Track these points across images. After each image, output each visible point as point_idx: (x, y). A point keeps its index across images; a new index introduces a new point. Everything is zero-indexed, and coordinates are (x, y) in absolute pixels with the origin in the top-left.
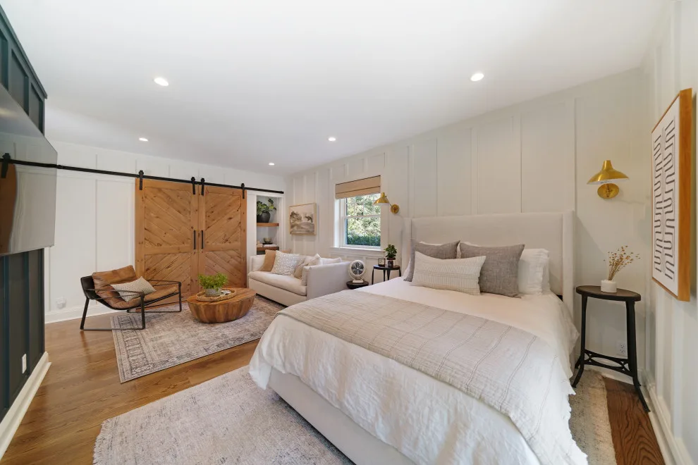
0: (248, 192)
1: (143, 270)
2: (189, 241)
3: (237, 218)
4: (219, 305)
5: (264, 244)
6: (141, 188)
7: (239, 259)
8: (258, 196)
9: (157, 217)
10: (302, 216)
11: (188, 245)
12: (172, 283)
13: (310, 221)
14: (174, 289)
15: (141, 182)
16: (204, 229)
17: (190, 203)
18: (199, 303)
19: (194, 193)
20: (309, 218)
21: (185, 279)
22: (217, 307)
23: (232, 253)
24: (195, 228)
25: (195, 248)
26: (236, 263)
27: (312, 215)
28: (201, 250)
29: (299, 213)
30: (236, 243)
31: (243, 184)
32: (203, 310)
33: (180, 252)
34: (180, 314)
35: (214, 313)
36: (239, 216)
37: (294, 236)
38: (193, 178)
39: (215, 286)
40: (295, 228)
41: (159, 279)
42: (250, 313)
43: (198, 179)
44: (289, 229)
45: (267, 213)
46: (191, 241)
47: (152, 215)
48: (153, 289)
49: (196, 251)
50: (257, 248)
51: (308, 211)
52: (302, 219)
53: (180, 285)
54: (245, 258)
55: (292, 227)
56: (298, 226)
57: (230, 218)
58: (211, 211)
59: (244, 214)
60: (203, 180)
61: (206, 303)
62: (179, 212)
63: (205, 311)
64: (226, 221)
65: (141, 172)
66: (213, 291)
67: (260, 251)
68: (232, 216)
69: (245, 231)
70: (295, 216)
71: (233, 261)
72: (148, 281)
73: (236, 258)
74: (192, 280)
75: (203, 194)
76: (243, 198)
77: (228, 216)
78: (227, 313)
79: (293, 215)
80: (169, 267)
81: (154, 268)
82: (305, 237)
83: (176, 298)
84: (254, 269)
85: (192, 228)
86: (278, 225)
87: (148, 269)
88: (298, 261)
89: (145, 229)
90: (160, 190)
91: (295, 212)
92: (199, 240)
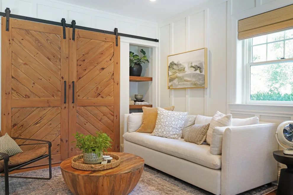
0: (122, 39)
1: (10, 126)
2: (59, 93)
3: (110, 69)
4: (104, 176)
5: (135, 101)
6: (8, 29)
7: (112, 117)
8: (131, 45)
9: (25, 64)
10: (186, 66)
11: (58, 99)
12: (40, 142)
13: (198, 72)
14: (44, 150)
15: (8, 21)
16: (75, 80)
17: (60, 48)
18: (76, 173)
19: (65, 38)
20: (196, 68)
21: (54, 137)
22: (101, 180)
23: (105, 109)
24: (66, 79)
25: (65, 103)
26: (110, 121)
27: (201, 64)
28: (71, 105)
29: (180, 63)
30: (109, 98)
31: (116, 29)
32: (82, 183)
33: (49, 106)
34: (49, 182)
35: (97, 188)
36: (112, 66)
37: (173, 92)
38: (63, 20)
39: (97, 150)
40: (176, 81)
41: (28, 138)
42: (137, 187)
43: (69, 22)
44: (166, 83)
45: (139, 64)
46: (61, 94)
47: (20, 60)
48: (19, 149)
49: (67, 105)
50: (130, 105)
51: (196, 58)
52: (186, 69)
53: (50, 146)
54: (118, 116)
55: (171, 80)
56: (180, 79)
57: (103, 69)
58: (82, 59)
59: (118, 63)
60: (74, 22)
61: (87, 173)
62: (49, 59)
63: (85, 184)
64: (98, 72)
65: (8, 10)
66: (93, 156)
67: (133, 109)
68: (105, 67)
69: (118, 84)
70: (175, 67)
71: (105, 119)
72: (14, 139)
73: (109, 115)
74: (61, 140)
75: (74, 39)
76: (117, 45)
77: (99, 67)
78: (113, 189)
79: (172, 65)
80: (37, 124)
81: (21, 124)
82: (189, 92)
83: (45, 161)
84: (130, 130)
85: (62, 78)
86: (151, 79)
87: (15, 125)
88: (186, 121)
89: (13, 77)
90: (27, 31)
91: (176, 62)
92: (70, 92)
